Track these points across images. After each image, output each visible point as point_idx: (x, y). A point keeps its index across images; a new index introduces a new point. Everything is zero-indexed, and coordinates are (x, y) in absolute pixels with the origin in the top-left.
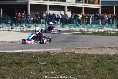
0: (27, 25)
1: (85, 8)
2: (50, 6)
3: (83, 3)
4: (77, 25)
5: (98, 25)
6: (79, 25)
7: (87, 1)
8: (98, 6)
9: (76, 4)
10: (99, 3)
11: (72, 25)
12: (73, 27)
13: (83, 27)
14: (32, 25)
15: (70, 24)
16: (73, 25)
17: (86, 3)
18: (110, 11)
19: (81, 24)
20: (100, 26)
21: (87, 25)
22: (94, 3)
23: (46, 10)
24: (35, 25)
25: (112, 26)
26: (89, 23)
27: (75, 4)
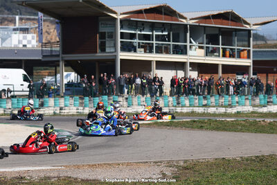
0: (112, 98)
1: (223, 65)
2: (157, 62)
3: (219, 56)
4: (205, 98)
5: (244, 97)
6: (209, 96)
7: (228, 54)
8: (248, 62)
9: (207, 58)
10: (249, 57)
11: (195, 97)
12: (197, 101)
13: (215, 100)
14: (121, 99)
15: (192, 96)
16: (197, 97)
17: (224, 56)
18: (275, 70)
19: (211, 96)
20: (248, 99)
21: (223, 97)
22: (239, 57)
23: (150, 70)
24: (127, 99)
25: (270, 98)
26: (228, 94)
27: (204, 58)
